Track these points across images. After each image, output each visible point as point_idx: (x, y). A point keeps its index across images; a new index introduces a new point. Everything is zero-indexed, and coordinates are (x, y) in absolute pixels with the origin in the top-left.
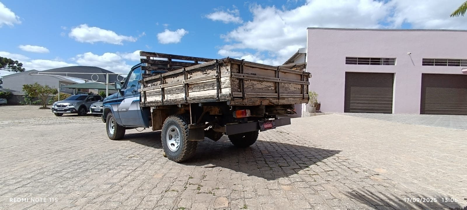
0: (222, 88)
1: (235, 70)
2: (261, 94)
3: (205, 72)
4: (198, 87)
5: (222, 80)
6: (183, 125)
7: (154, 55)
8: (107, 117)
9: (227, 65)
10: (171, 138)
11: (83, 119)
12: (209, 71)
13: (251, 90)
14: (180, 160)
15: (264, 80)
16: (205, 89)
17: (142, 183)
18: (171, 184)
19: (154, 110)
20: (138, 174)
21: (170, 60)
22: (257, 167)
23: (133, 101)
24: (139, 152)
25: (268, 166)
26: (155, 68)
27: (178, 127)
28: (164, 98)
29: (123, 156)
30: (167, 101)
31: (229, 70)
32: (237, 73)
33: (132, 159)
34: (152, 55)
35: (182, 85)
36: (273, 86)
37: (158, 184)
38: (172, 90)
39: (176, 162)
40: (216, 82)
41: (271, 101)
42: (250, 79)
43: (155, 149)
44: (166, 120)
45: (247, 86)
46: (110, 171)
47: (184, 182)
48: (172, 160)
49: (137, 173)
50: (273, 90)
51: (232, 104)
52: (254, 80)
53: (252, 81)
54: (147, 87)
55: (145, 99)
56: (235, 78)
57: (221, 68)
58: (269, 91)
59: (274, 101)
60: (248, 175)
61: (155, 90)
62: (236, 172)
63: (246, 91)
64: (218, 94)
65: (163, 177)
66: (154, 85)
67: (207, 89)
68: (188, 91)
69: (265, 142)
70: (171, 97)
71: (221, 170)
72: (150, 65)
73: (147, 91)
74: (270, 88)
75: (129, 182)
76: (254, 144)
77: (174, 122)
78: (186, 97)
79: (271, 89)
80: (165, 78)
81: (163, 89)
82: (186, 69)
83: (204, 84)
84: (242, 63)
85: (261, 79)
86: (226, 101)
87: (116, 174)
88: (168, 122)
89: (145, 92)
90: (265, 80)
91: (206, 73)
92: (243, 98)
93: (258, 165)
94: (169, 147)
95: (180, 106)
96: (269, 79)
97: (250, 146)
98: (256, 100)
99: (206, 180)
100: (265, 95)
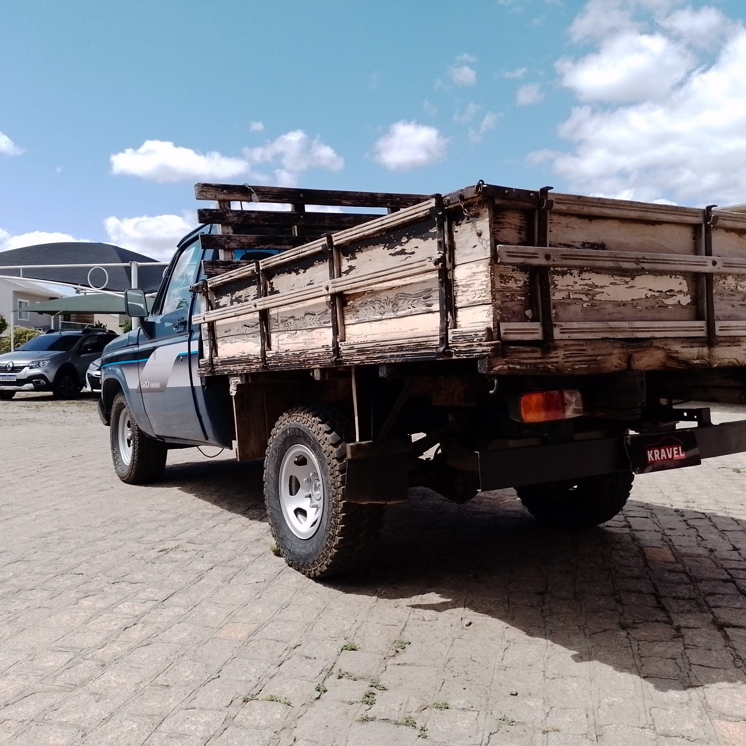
0: (458, 305)
1: (510, 233)
2: (625, 324)
3: (399, 248)
4: (377, 306)
5: (460, 274)
6: (331, 444)
7: (244, 192)
8: (111, 408)
9: (477, 216)
10: (294, 487)
11: (65, 409)
12: (415, 242)
13: (584, 310)
14: (321, 572)
15: (643, 268)
16: (400, 313)
17: (171, 658)
18: (273, 670)
19: (239, 387)
20: (167, 620)
21: (299, 207)
22: (617, 620)
23: (178, 357)
24: (196, 533)
25: (665, 619)
26: (246, 238)
27: (314, 449)
28: (269, 345)
29: (142, 547)
30: (278, 357)
31: (487, 235)
32: (519, 244)
33: (167, 557)
34: (237, 196)
35: (323, 299)
36: (686, 289)
37: (226, 663)
38: (292, 317)
39: (309, 577)
40: (436, 285)
41: (677, 352)
42: (575, 267)
43: (252, 522)
44: (278, 423)
45: (564, 294)
46: (85, 603)
47: (321, 664)
48: (298, 570)
49: (168, 613)
50: (683, 307)
51: (496, 369)
52: (598, 270)
53: (585, 275)
54: (218, 306)
55: (214, 347)
56: (512, 264)
57: (457, 228)
58: (664, 314)
59: (690, 353)
60: (574, 657)
61: (242, 318)
62: (528, 637)
63: (560, 314)
64: (444, 330)
65: (250, 638)
66: (238, 300)
67: (408, 310)
68: (343, 318)
69: (664, 510)
70: (290, 341)
71: (470, 624)
72: (230, 231)
73: (218, 323)
74: (670, 301)
75: (131, 650)
76: (616, 517)
77: (304, 433)
78: (335, 344)
79: (674, 305)
80: (270, 273)
81: (264, 315)
82: (334, 239)
83: (395, 292)
84: (540, 202)
85: (625, 265)
86: (475, 360)
87: (97, 614)
88: (284, 432)
89: (212, 326)
90: (646, 266)
91: (403, 252)
92: (546, 344)
93: (622, 614)
94: (288, 522)
95: (317, 375)
96: (665, 262)
97: (601, 525)
98: (604, 352)
99: (404, 664)
100: (644, 328)
